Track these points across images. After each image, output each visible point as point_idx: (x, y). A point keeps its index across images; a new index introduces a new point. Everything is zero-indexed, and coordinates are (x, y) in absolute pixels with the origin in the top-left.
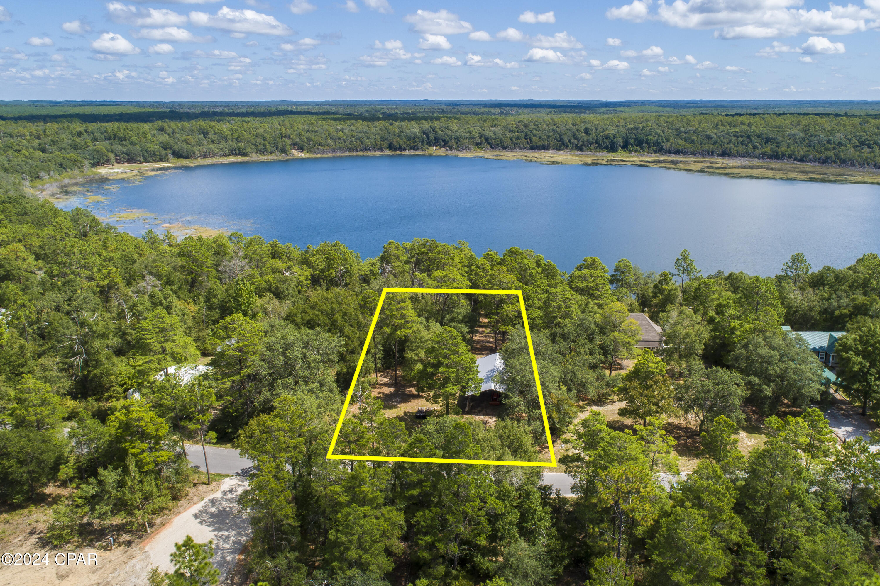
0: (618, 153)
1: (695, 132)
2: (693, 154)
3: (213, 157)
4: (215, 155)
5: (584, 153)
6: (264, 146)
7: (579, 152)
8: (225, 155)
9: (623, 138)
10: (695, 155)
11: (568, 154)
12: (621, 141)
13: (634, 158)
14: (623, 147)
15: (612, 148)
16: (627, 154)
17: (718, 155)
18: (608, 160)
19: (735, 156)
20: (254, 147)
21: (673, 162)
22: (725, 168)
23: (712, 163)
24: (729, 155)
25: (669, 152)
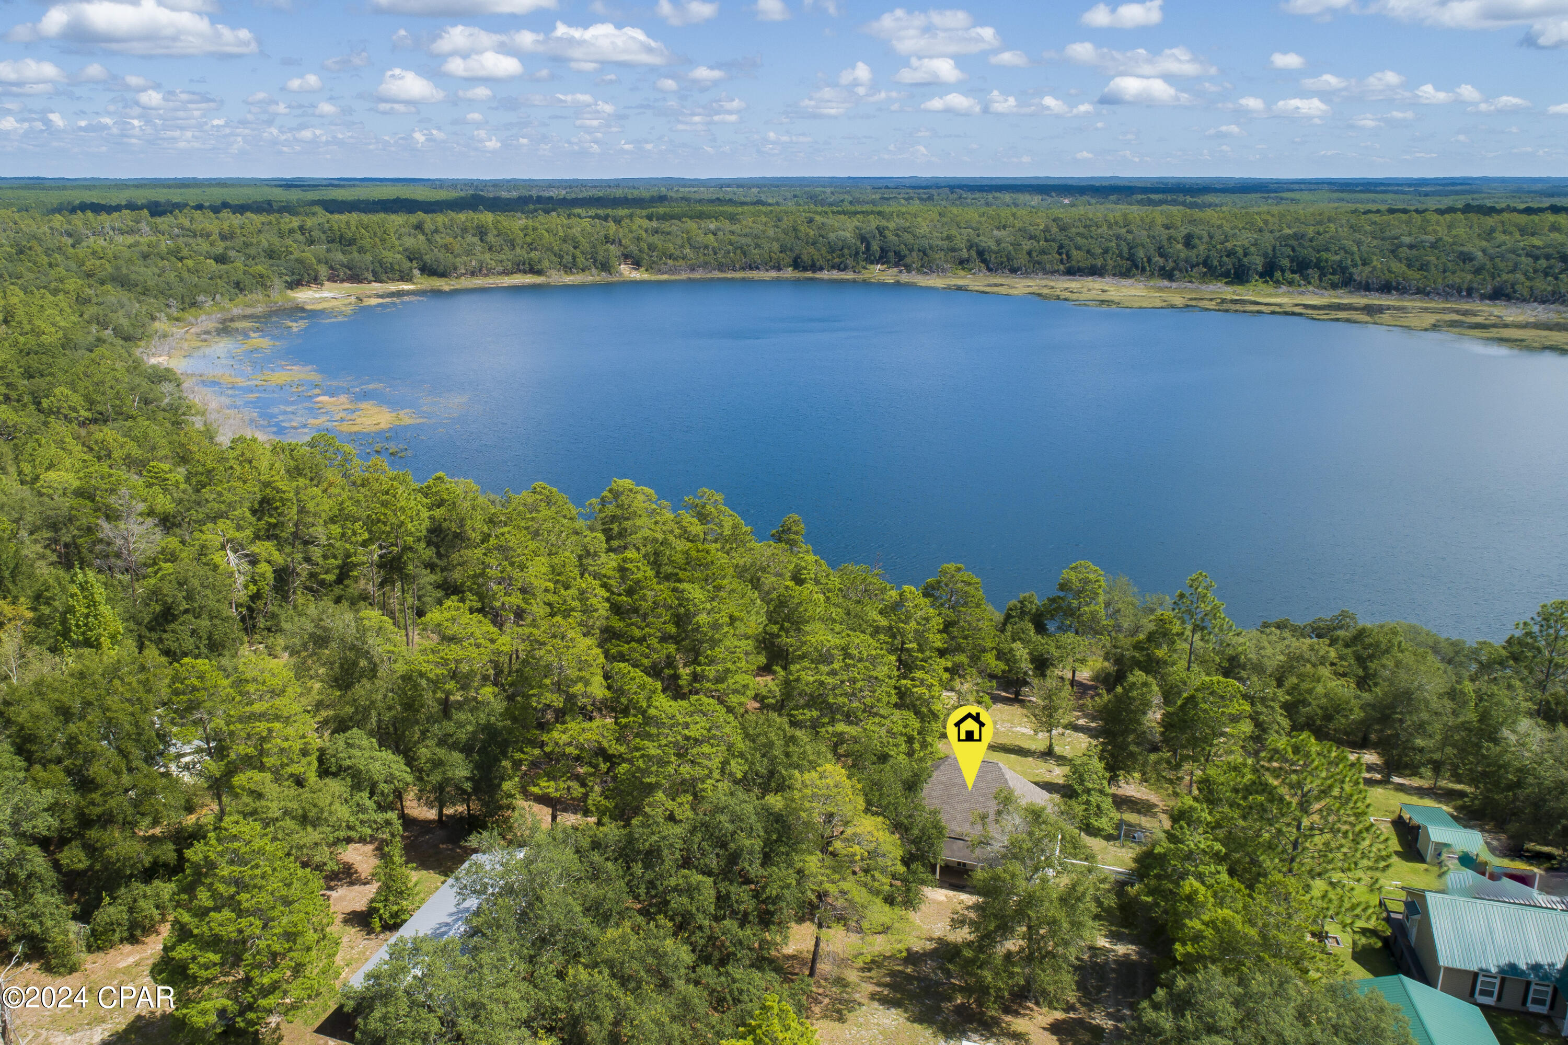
0: (1250, 286)
1: (1434, 246)
2: (1422, 292)
3: (486, 275)
4: (490, 272)
5: (1174, 285)
6: (574, 257)
7: (1166, 283)
8: (506, 273)
9: (1265, 255)
10: (1428, 294)
11: (1141, 285)
12: (1258, 262)
13: (1284, 298)
14: (1262, 275)
15: (1239, 276)
16: (1269, 289)
17: (1483, 297)
18: (1223, 301)
19: (1524, 300)
20: (557, 260)
21: (1369, 310)
22: (1495, 326)
23: (1465, 313)
24: (1508, 298)
25: (1367, 287)
